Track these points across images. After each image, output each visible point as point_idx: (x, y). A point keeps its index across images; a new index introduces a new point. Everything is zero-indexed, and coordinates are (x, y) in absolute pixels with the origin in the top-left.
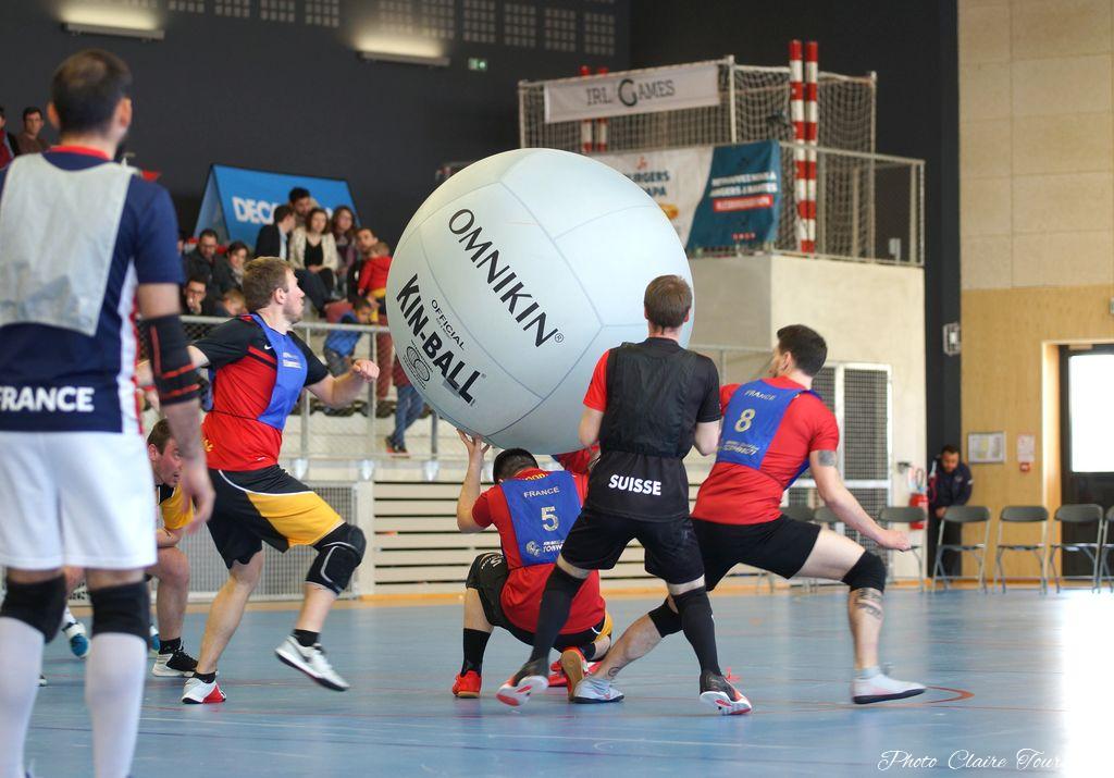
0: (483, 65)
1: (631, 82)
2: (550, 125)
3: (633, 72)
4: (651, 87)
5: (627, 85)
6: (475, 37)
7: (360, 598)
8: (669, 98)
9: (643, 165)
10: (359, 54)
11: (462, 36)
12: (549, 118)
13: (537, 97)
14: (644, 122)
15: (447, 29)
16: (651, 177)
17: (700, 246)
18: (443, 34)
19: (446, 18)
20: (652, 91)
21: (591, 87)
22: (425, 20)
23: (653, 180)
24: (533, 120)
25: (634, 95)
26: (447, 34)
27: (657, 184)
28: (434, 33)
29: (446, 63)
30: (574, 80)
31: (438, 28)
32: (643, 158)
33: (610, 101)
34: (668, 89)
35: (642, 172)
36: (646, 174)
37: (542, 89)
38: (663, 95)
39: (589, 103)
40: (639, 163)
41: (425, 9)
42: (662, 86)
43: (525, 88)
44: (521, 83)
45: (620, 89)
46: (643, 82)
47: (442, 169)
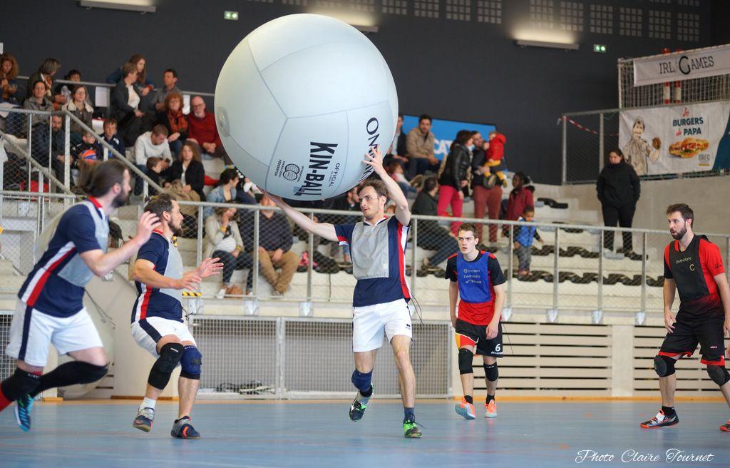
0: (603, 49)
1: (687, 58)
2: (636, 88)
3: (688, 51)
4: (699, 60)
5: (684, 59)
6: (599, 30)
7: (453, 398)
8: (710, 68)
9: (687, 113)
10: (515, 42)
11: (589, 29)
12: (636, 84)
13: (629, 69)
14: (699, 85)
15: (578, 25)
16: (691, 121)
17: (722, 169)
18: (575, 28)
19: (578, 17)
20: (700, 63)
21: (662, 62)
22: (563, 19)
23: (693, 124)
24: (627, 84)
25: (689, 66)
26: (578, 27)
27: (695, 126)
28: (569, 28)
29: (577, 47)
30: (652, 57)
31: (572, 24)
32: (686, 109)
33: (674, 71)
34: (710, 62)
35: (686, 118)
36: (688, 119)
37: (632, 63)
38: (706, 67)
39: (661, 73)
40: (684, 112)
41: (563, 12)
42: (706, 60)
43: (622, 63)
44: (619, 60)
45: (680, 63)
46: (694, 58)
47: (561, 118)
